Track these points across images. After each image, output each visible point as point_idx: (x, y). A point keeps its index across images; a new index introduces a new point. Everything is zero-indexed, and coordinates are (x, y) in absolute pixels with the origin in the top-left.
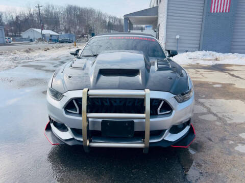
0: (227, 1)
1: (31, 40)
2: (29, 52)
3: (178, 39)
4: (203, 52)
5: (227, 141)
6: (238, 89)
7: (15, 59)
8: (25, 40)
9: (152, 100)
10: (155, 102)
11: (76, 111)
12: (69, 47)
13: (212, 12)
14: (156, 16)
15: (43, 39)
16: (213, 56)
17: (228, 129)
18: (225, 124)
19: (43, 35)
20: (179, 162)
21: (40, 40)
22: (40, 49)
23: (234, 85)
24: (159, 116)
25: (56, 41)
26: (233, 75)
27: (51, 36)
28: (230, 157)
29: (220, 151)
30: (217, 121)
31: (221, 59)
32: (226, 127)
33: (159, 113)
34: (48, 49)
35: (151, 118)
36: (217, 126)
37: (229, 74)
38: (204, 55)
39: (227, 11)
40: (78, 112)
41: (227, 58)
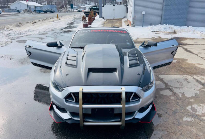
1: (19, 11)
2: (19, 26)
3: (144, 14)
4: (164, 26)
5: (178, 113)
6: (189, 64)
7: (9, 35)
8: (13, 11)
9: (127, 93)
10: (128, 94)
11: (73, 100)
12: (53, 20)
15: (28, 10)
16: (172, 29)
17: (179, 103)
18: (178, 99)
19: (29, 7)
20: (144, 132)
21: (26, 11)
22: (28, 22)
23: (187, 60)
24: (131, 103)
25: (40, 11)
26: (186, 50)
27: (35, 7)
28: (179, 128)
29: (172, 122)
30: (172, 95)
31: (178, 32)
32: (178, 101)
33: (131, 101)
34: (36, 22)
35: (126, 105)
36: (171, 100)
37: (184, 48)
38: (165, 28)
40: (74, 101)
41: (183, 31)
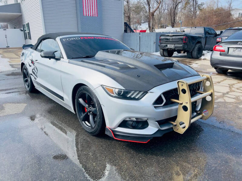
0: (94, 1)
13: (85, 15)
14: (21, 14)
39: (96, 16)
